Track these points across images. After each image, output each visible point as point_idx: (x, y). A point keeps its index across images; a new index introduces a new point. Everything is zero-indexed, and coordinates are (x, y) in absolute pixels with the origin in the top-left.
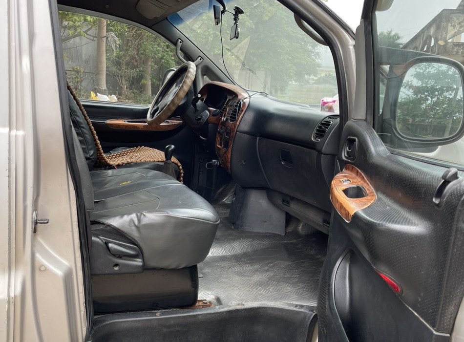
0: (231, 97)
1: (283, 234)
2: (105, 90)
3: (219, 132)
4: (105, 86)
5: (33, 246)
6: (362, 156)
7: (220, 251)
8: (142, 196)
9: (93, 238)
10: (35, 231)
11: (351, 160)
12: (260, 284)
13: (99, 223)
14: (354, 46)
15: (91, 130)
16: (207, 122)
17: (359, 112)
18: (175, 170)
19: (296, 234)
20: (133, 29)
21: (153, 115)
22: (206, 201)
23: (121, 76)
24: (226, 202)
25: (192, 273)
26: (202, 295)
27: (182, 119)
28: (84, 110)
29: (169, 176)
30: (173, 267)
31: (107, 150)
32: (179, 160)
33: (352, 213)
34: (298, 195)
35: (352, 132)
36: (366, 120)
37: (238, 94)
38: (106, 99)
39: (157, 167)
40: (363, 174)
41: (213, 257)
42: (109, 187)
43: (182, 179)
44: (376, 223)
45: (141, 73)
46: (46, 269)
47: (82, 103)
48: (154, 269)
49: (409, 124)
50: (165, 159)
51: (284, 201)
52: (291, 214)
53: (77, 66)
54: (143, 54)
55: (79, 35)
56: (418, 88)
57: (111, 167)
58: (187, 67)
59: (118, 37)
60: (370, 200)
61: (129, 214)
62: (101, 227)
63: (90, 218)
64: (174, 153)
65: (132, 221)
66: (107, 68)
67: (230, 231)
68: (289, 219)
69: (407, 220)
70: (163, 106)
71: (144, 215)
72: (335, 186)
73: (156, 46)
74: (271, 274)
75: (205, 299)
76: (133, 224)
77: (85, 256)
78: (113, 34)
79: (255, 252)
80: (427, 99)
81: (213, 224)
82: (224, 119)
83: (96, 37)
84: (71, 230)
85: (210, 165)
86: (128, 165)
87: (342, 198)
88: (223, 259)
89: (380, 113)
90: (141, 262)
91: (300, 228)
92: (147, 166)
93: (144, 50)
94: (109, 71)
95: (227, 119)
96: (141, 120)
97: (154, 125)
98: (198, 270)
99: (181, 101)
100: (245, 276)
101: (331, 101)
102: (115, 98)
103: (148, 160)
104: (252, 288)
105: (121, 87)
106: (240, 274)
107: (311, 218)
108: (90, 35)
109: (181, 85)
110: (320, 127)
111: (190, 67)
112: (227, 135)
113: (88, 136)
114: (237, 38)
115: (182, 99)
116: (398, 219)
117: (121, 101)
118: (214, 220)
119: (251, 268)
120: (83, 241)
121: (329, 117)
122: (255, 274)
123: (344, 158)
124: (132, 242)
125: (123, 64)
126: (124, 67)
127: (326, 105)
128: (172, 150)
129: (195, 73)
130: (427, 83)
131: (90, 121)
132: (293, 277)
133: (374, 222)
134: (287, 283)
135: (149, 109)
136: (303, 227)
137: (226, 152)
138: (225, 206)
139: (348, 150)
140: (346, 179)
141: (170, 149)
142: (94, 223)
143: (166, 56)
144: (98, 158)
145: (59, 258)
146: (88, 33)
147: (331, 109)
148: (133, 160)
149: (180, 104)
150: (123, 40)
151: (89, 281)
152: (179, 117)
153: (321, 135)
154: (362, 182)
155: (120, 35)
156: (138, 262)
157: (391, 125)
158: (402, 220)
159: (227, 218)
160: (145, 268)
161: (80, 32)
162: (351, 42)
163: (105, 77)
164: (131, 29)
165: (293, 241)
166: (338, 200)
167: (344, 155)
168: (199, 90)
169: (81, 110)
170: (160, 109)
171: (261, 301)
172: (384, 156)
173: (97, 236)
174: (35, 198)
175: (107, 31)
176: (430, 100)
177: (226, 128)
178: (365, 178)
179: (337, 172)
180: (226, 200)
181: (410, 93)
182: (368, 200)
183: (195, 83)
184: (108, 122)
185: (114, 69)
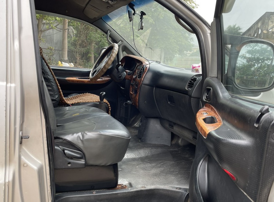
0: (139, 64)
1: (170, 145)
2: (67, 60)
3: (132, 85)
4: (67, 58)
5: (20, 152)
6: (215, 99)
7: (132, 155)
8: (85, 122)
9: (56, 147)
10: (21, 143)
11: (208, 101)
12: (156, 175)
13: (59, 138)
14: (210, 34)
15: (56, 83)
16: (125, 79)
17: (213, 72)
18: (106, 107)
19: (177, 145)
20: (83, 25)
21: (93, 74)
22: (123, 125)
23: (77, 52)
24: (136, 126)
25: (114, 168)
26: (120, 181)
27: (110, 77)
28: (52, 72)
29: (102, 111)
30: (103, 164)
31: (66, 95)
32: (108, 101)
33: (207, 133)
34: (178, 122)
35: (209, 84)
36: (217, 77)
37: (143, 62)
38: (67, 65)
39: (95, 105)
40: (215, 109)
41: (128, 158)
42: (66, 117)
43: (110, 112)
44: (221, 139)
45: (88, 50)
46: (27, 165)
47: (51, 68)
48: (92, 166)
49: (244, 80)
50: (100, 101)
51: (170, 125)
52: (175, 133)
53: (50, 46)
54: (89, 39)
55: (52, 28)
56: (249, 58)
57: (68, 105)
58: (113, 47)
59: (75, 29)
60: (218, 125)
61: (77, 133)
62: (61, 141)
63: (54, 135)
64: (105, 96)
65: (79, 137)
66: (68, 47)
67: (138, 143)
68: (173, 136)
69: (239, 136)
70: (99, 69)
71: (86, 134)
72: (198, 117)
73: (97, 34)
74: (162, 169)
75: (122, 183)
76: (79, 139)
77: (51, 158)
78: (72, 28)
79: (153, 156)
80: (255, 65)
81: (127, 139)
82: (134, 77)
83: (62, 29)
84: (42, 142)
85: (126, 104)
86: (78, 104)
87: (202, 124)
88: (134, 160)
89: (226, 73)
90: (84, 161)
91: (180, 141)
92: (89, 104)
93: (90, 37)
94: (69, 49)
95: (136, 77)
96: (86, 77)
97: (94, 81)
98: (118, 166)
99: (110, 66)
100: (147, 170)
101: (197, 66)
102: (73, 65)
103: (90, 101)
104: (150, 177)
105: (76, 58)
106: (144, 169)
107: (186, 136)
108: (58, 28)
109: (109, 57)
110: (190, 81)
111: (115, 47)
112: (136, 86)
113: (55, 87)
114: (142, 29)
115: (110, 65)
116: (234, 136)
117: (76, 67)
118: (127, 136)
119: (150, 165)
120: (50, 149)
121: (196, 75)
122: (152, 169)
123: (204, 100)
124: (79, 149)
125: (77, 45)
126: (78, 47)
127: (195, 68)
128: (104, 95)
129: (118, 50)
130: (255, 56)
131: (56, 78)
132: (175, 171)
133: (220, 138)
134: (172, 174)
135: (91, 71)
136: (181, 141)
137: (135, 96)
138: (136, 128)
139: (207, 95)
140: (205, 112)
141: (103, 95)
142: (56, 138)
143: (103, 40)
144: (61, 100)
145: (35, 159)
146: (57, 27)
147: (197, 71)
148: (81, 101)
149: (109, 68)
150: (78, 31)
151: (53, 173)
152: (109, 75)
153: (191, 86)
154: (214, 114)
155: (76, 28)
156: (82, 162)
157: (232, 80)
158: (236, 137)
159: (136, 136)
160: (86, 165)
161: (52, 26)
162: (208, 31)
163: (67, 53)
164: (82, 25)
165: (176, 149)
166: (200, 125)
167: (204, 98)
168: (120, 60)
169: (51, 72)
170: (97, 71)
171: (156, 185)
172: (228, 98)
173: (58, 146)
174: (21, 124)
175: (69, 26)
176: (257, 65)
177: (136, 82)
178: (216, 112)
179: (201, 108)
180: (136, 125)
181: (245, 61)
182: (217, 125)
183: (118, 55)
184: (67, 79)
185: (72, 48)
